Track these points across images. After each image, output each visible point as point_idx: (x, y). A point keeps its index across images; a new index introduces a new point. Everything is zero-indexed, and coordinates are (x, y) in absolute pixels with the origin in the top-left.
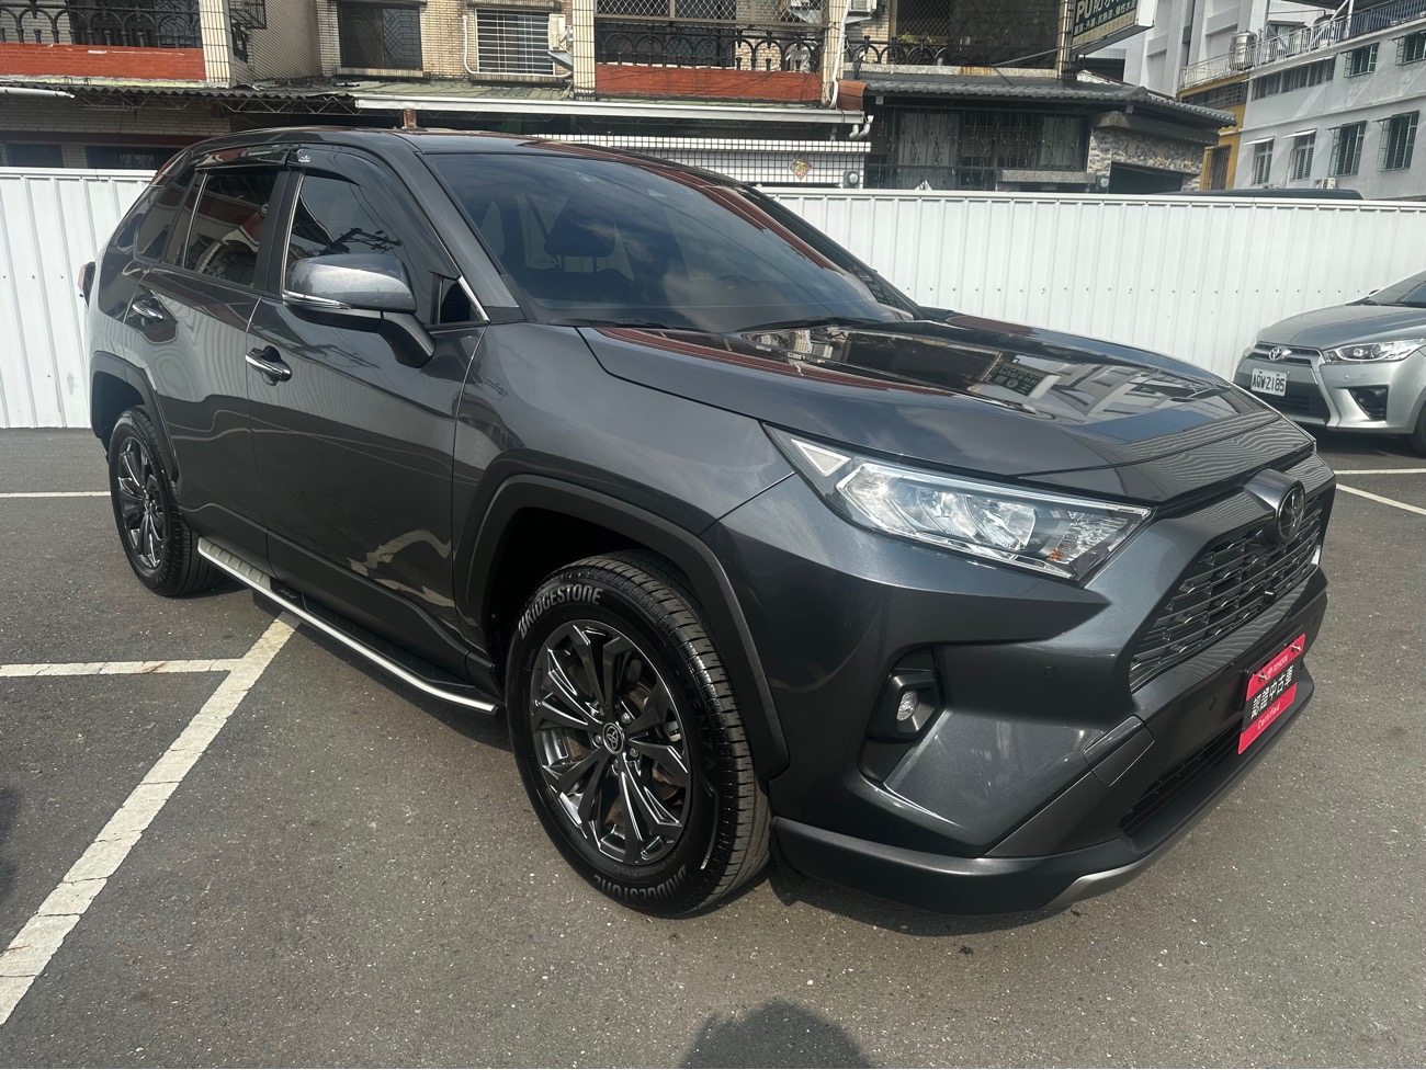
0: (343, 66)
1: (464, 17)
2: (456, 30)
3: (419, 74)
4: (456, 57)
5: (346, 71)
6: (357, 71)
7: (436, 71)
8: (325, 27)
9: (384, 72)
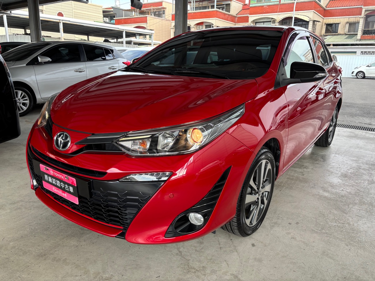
0: (325, 33)
1: (347, 25)
2: (345, 27)
3: (337, 34)
4: (344, 31)
5: (325, 34)
6: (327, 34)
7: (340, 33)
8: (323, 28)
9: (331, 34)
